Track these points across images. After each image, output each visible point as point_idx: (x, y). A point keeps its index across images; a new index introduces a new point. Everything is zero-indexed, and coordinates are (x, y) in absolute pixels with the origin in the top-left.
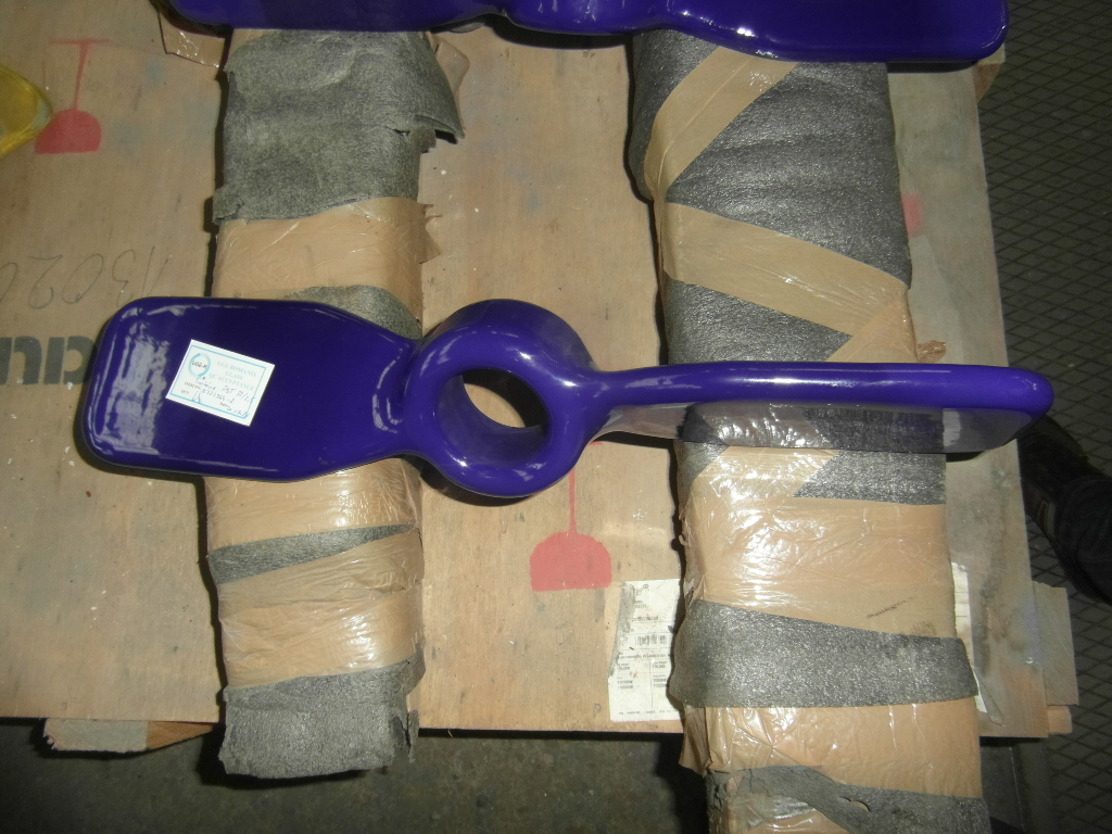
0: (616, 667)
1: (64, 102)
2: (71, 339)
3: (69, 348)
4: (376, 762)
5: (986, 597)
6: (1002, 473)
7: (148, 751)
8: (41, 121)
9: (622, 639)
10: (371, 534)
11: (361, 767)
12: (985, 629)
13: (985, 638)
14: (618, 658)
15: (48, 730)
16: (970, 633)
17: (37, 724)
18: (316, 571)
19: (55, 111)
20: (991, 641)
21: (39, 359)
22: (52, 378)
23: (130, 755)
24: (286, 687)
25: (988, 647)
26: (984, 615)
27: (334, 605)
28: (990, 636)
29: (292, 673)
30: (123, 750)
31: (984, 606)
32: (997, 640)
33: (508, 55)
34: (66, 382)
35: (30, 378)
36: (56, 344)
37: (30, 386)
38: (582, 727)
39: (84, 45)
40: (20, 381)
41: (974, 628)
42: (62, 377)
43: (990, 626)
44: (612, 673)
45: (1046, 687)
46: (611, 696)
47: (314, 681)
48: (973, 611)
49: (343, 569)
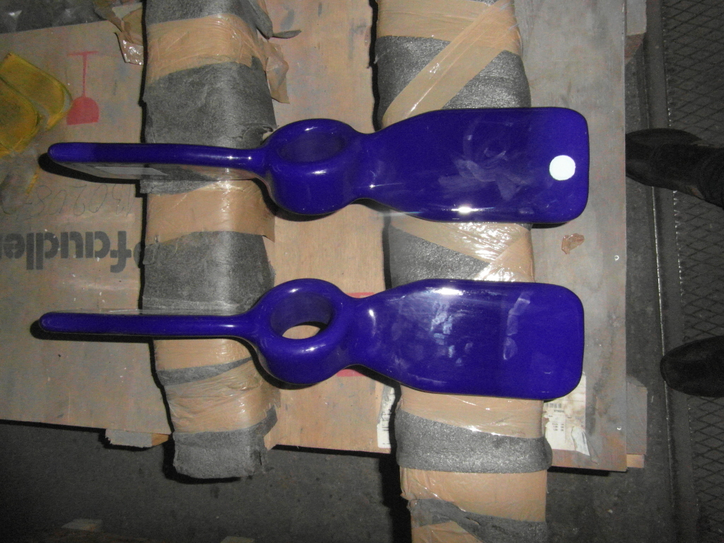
0: (381, 419)
1: (77, 93)
2: (96, 233)
3: (96, 238)
4: (244, 474)
5: (597, 391)
6: (614, 317)
7: (153, 447)
8: (67, 106)
9: (384, 405)
10: (232, 366)
11: (237, 476)
12: (594, 409)
13: (594, 414)
14: (382, 415)
15: (108, 434)
16: (584, 410)
17: (101, 432)
18: (206, 384)
19: (74, 98)
20: (597, 416)
21: (82, 245)
22: (90, 255)
23: (145, 449)
24: (200, 436)
25: (595, 419)
26: (594, 401)
27: (217, 398)
28: (596, 413)
29: (202, 429)
30: (142, 446)
31: (594, 396)
32: (601, 415)
33: (319, 47)
34: (96, 256)
35: (79, 255)
36: (89, 235)
37: (79, 259)
38: (363, 449)
39: (85, 54)
40: (75, 257)
41: (587, 408)
42: (94, 255)
43: (597, 407)
44: (379, 422)
45: (627, 443)
46: (378, 434)
47: (213, 434)
48: (587, 399)
49: (220, 382)
